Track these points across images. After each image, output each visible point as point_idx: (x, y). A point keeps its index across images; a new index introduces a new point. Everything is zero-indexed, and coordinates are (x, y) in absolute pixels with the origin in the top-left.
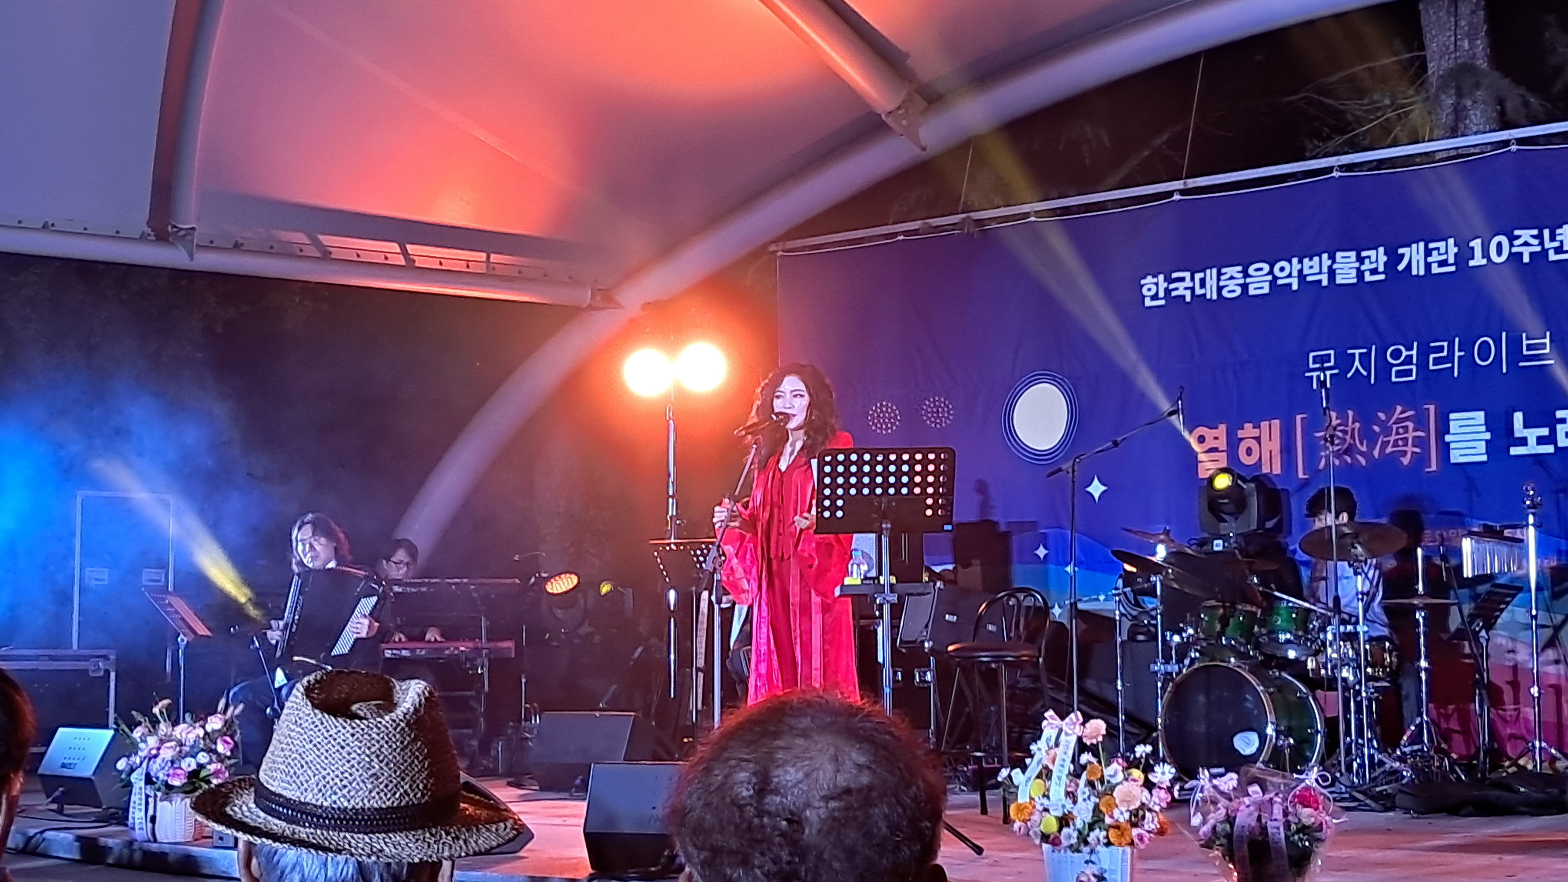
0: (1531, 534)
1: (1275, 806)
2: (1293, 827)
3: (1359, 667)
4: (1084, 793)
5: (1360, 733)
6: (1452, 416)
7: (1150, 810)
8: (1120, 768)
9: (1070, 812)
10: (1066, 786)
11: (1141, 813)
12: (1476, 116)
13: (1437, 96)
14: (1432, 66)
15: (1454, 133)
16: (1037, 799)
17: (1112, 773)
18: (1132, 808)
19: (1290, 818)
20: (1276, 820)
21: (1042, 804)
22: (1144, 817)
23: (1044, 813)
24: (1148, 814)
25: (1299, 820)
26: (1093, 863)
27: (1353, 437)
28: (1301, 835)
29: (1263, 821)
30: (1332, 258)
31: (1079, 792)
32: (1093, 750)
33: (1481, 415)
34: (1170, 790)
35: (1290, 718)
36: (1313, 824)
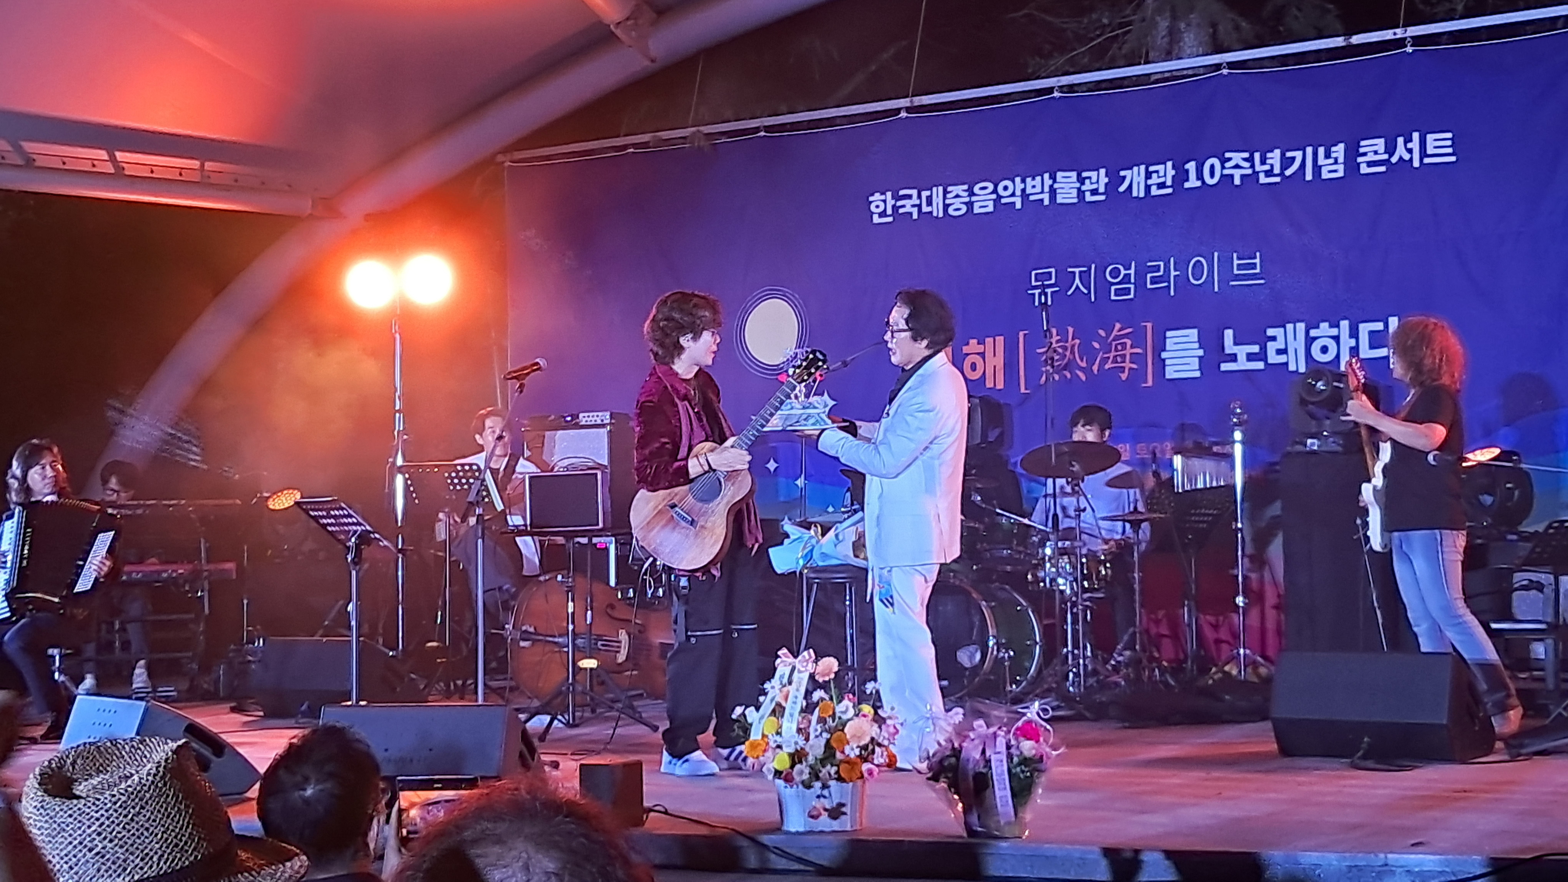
0: (1238, 450)
1: (999, 739)
2: (1016, 760)
4: (816, 730)
5: (1076, 644)
6: (1169, 333)
7: (880, 745)
8: (851, 705)
9: (802, 749)
10: (798, 724)
11: (870, 747)
12: (1190, 40)
16: (770, 736)
17: (844, 709)
18: (862, 743)
19: (1013, 751)
20: (999, 753)
21: (776, 741)
22: (873, 752)
23: (778, 750)
24: (877, 749)
25: (1021, 753)
26: (825, 797)
27: (1072, 352)
28: (1023, 767)
29: (988, 754)
30: (1053, 178)
31: (811, 730)
32: (825, 686)
33: (1194, 333)
35: (1010, 632)
36: (1034, 756)
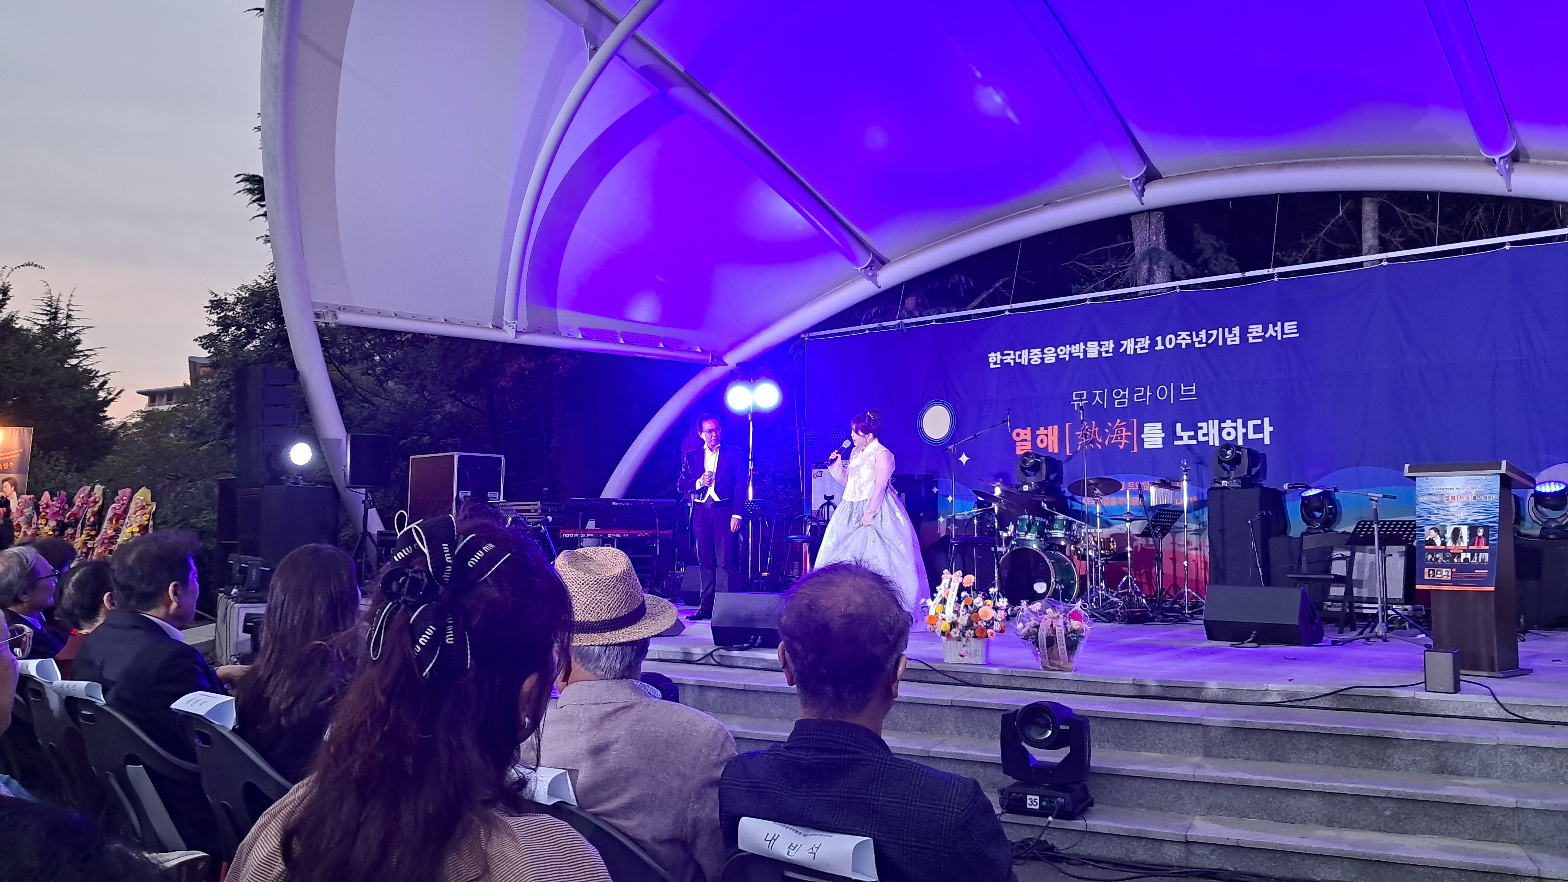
0: (1185, 484)
1: (1060, 620)
2: (1069, 630)
3: (1097, 550)
4: (963, 611)
5: (1097, 584)
6: (1145, 425)
7: (996, 620)
8: (981, 599)
9: (956, 621)
10: (954, 608)
11: (992, 622)
12: (1158, 275)
13: (1139, 264)
14: (1137, 249)
15: (1148, 282)
16: (939, 614)
17: (977, 602)
18: (987, 619)
19: (1067, 625)
20: (1060, 626)
21: (942, 616)
23: (943, 621)
25: (1072, 626)
26: (967, 646)
27: (1094, 434)
28: (1072, 634)
29: (1054, 627)
30: (1086, 345)
31: (961, 611)
33: (1159, 425)
34: (1006, 610)
35: (1062, 576)
36: (1079, 629)
